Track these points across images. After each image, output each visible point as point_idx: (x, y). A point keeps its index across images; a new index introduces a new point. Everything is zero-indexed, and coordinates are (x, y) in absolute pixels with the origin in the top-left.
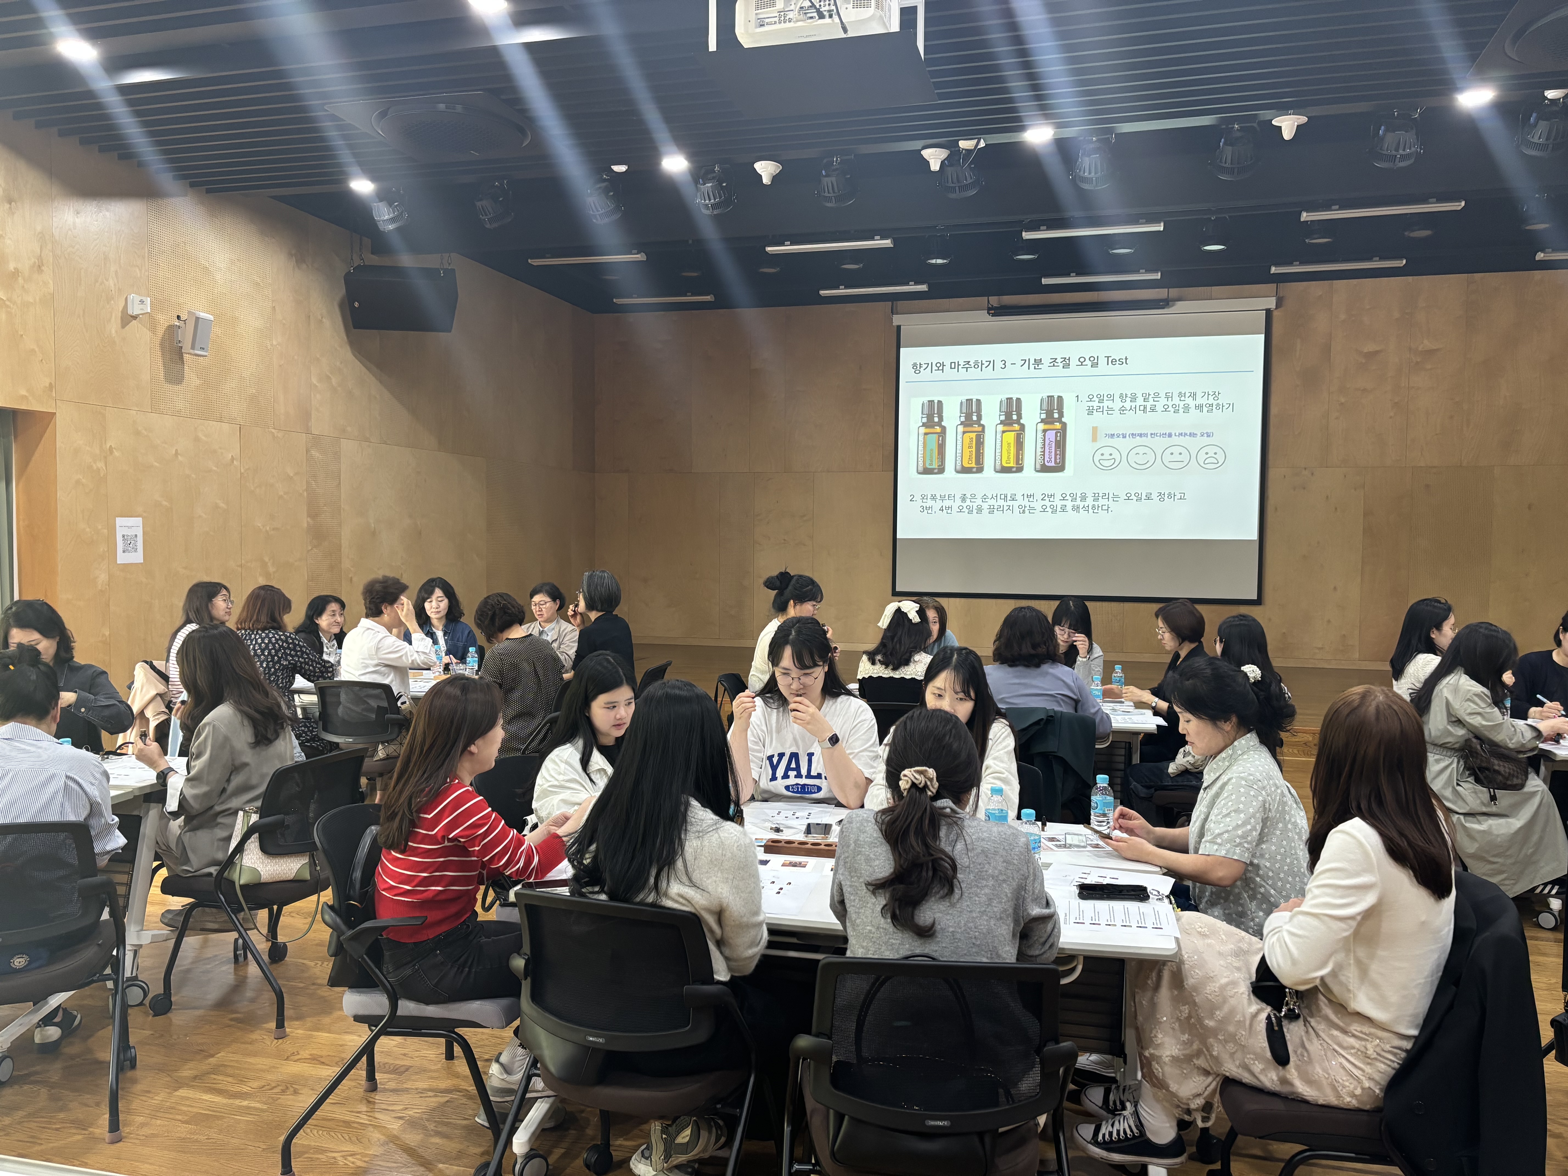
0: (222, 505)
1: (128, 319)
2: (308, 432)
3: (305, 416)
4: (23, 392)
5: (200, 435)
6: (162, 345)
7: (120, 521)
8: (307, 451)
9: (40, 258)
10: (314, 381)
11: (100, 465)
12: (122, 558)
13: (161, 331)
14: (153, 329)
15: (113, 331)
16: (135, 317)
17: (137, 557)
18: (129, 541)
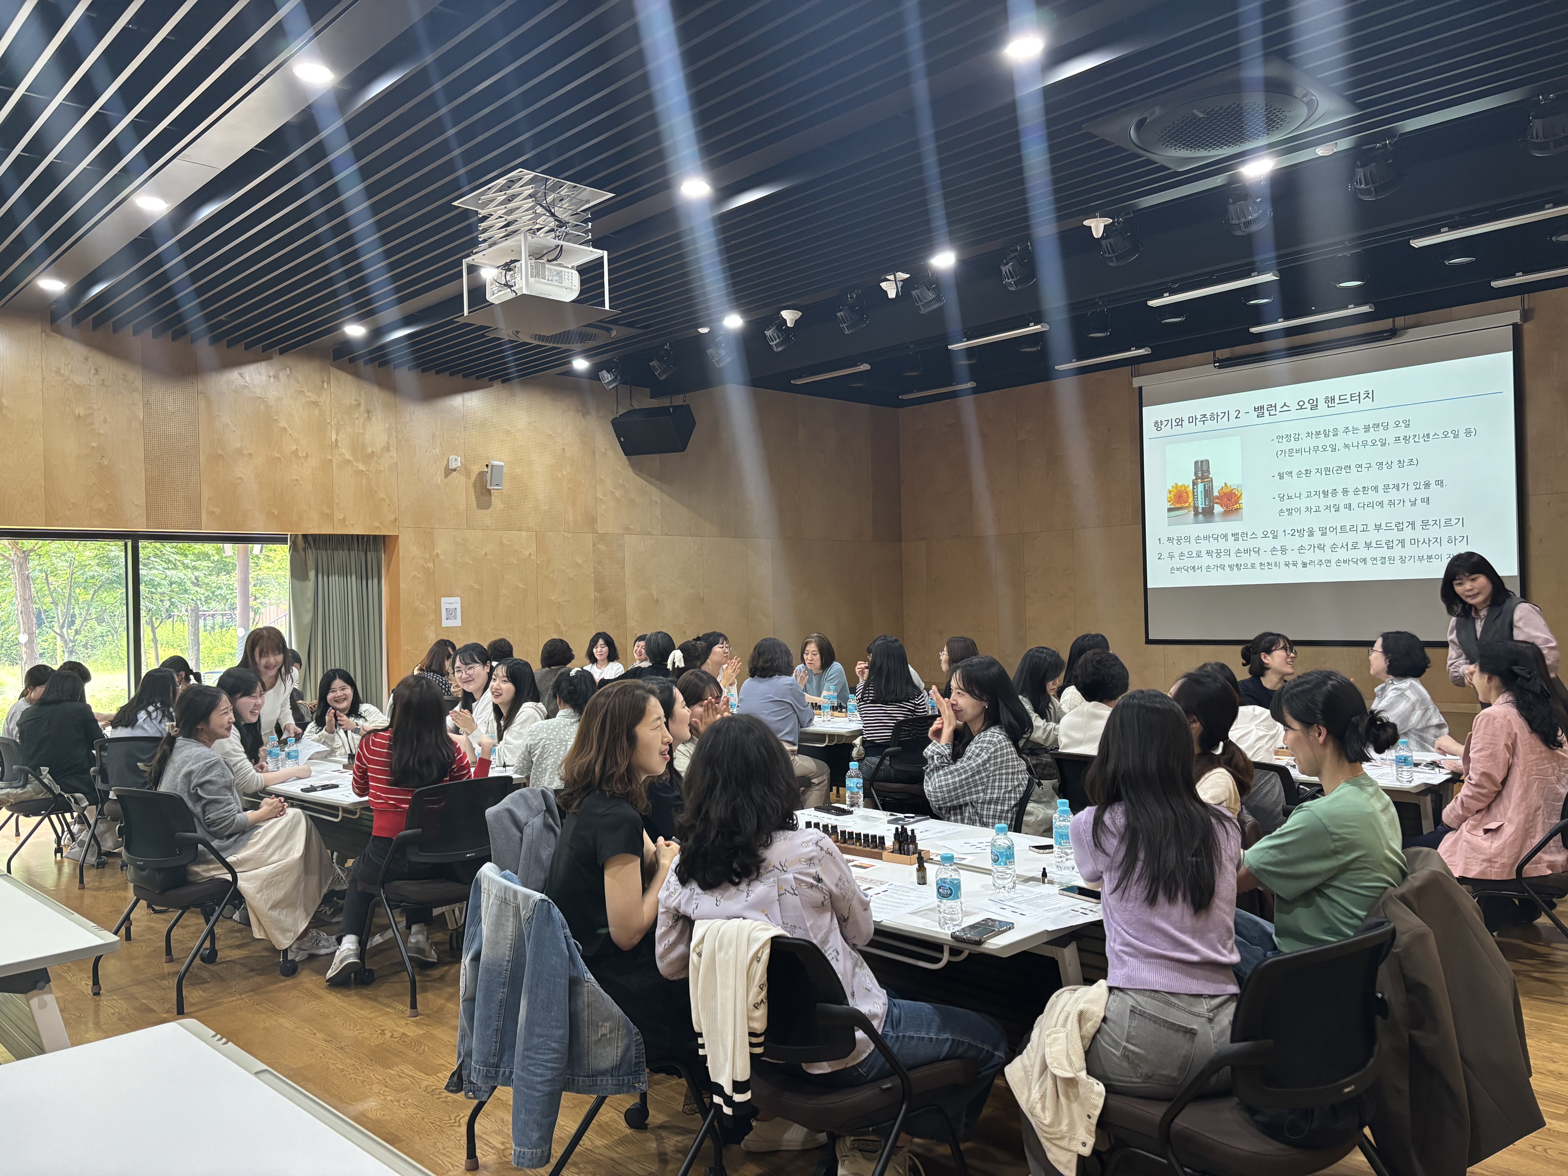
0: (521, 586)
1: (448, 471)
2: (595, 532)
3: (591, 521)
4: (377, 524)
5: (505, 541)
6: (474, 485)
7: (443, 600)
8: (594, 545)
9: (388, 443)
10: (599, 495)
11: (430, 565)
12: (445, 623)
13: (474, 476)
14: (468, 475)
15: (439, 481)
16: (454, 470)
17: (457, 622)
18: (451, 614)
